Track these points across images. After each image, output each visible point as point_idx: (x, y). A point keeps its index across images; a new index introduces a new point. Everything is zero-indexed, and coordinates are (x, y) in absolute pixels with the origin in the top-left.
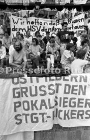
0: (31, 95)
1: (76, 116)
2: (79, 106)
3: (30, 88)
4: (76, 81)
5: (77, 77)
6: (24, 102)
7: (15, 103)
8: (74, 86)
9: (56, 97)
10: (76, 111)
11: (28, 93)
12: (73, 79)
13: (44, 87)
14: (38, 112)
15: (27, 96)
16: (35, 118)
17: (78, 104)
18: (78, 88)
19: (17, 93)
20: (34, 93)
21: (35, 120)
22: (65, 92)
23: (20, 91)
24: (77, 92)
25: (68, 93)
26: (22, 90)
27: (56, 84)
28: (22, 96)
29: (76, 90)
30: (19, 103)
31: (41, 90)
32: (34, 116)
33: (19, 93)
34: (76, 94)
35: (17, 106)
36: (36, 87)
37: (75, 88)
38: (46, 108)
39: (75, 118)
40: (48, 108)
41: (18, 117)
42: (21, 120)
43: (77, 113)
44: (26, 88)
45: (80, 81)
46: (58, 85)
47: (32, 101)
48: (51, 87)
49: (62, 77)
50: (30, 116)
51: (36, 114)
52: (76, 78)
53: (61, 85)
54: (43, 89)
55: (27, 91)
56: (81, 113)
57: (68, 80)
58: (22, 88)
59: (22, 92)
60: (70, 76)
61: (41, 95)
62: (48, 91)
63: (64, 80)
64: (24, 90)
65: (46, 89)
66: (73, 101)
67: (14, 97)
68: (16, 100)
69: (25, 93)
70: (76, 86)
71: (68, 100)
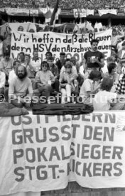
0: (38, 140)
1: (101, 172)
2: (104, 157)
3: (37, 130)
4: (100, 121)
5: (101, 115)
6: (28, 150)
7: (15, 152)
8: (97, 128)
9: (73, 144)
10: (100, 164)
11: (34, 138)
12: (97, 118)
13: (56, 129)
14: (47, 164)
15: (32, 142)
16: (43, 172)
17: (104, 155)
18: (102, 131)
19: (18, 137)
20: (41, 137)
21: (42, 175)
22: (85, 137)
23: (23, 135)
24: (102, 137)
25: (90, 138)
26: (25, 133)
27: (72, 126)
28: (25, 142)
29: (101, 134)
30: (21, 151)
31: (51, 133)
32: (41, 170)
33: (20, 137)
34: (100, 139)
35: (17, 155)
36: (45, 129)
37: (99, 131)
38: (59, 158)
39: (99, 175)
40: (61, 158)
41: (19, 172)
42: (23, 176)
43: (102, 167)
44: (31, 131)
45: (106, 121)
46: (74, 127)
47: (39, 149)
48: (66, 130)
49: (81, 116)
50: (35, 170)
51: (44, 167)
52: (99, 117)
53: (79, 126)
54: (54, 131)
55: (32, 134)
56: (108, 167)
57: (89, 120)
58: (25, 131)
59: (25, 136)
60: (91, 114)
61: (51, 140)
62: (61, 135)
63: (84, 119)
64: (28, 133)
65: (59, 132)
66: (96, 149)
67: (14, 142)
68: (17, 147)
69: (29, 137)
70: (101, 128)
71: (90, 149)
